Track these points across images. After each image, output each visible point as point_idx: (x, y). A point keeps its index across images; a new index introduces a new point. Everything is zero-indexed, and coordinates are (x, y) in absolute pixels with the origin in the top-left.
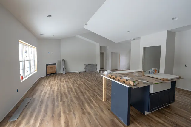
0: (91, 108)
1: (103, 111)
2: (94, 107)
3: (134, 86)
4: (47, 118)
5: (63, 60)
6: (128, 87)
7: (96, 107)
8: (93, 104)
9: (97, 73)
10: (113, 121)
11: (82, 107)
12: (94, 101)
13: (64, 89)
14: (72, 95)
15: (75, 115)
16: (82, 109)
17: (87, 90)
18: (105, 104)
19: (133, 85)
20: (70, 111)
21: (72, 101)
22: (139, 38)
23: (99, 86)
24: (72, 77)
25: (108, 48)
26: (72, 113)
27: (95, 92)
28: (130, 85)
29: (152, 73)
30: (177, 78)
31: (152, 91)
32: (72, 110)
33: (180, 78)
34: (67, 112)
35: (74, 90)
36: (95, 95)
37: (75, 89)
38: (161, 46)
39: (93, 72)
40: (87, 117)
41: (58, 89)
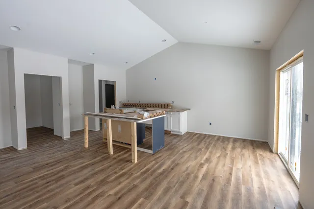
4: (221, 181)
26: (188, 172)
32: (184, 174)
34: (192, 175)
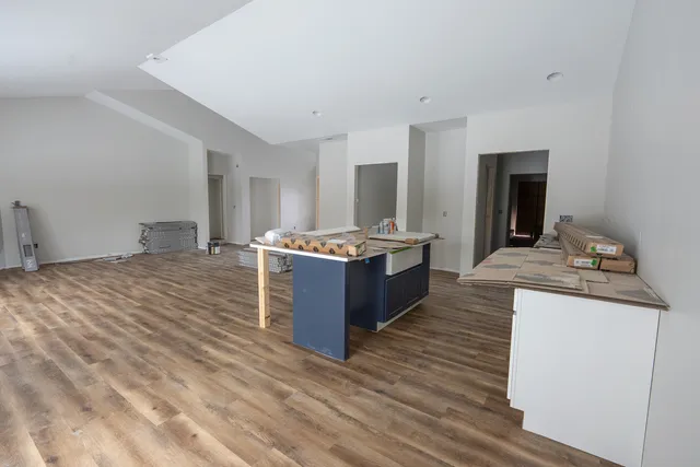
0: (229, 351)
1: (270, 350)
2: (236, 348)
3: (358, 256)
5: (17, 204)
6: (346, 260)
7: (242, 346)
8: (234, 342)
9: (199, 254)
10: (306, 362)
11: (197, 358)
12: (231, 335)
13: (77, 325)
14: (129, 335)
15: (181, 381)
16: (199, 361)
17: (190, 311)
18: (271, 334)
19: (354, 254)
20: (155, 378)
21: (142, 351)
22: (344, 136)
23: (227, 293)
24: (90, 278)
25: (238, 159)
26: (165, 379)
27: (223, 310)
28: (349, 255)
29: (386, 232)
30: (431, 238)
31: (389, 272)
32: (162, 373)
33: (437, 237)
34: (145, 383)
35: (129, 319)
36: (225, 319)
37: (132, 315)
38: (396, 164)
39: (181, 251)
40: (229, 375)
41: (42, 330)
